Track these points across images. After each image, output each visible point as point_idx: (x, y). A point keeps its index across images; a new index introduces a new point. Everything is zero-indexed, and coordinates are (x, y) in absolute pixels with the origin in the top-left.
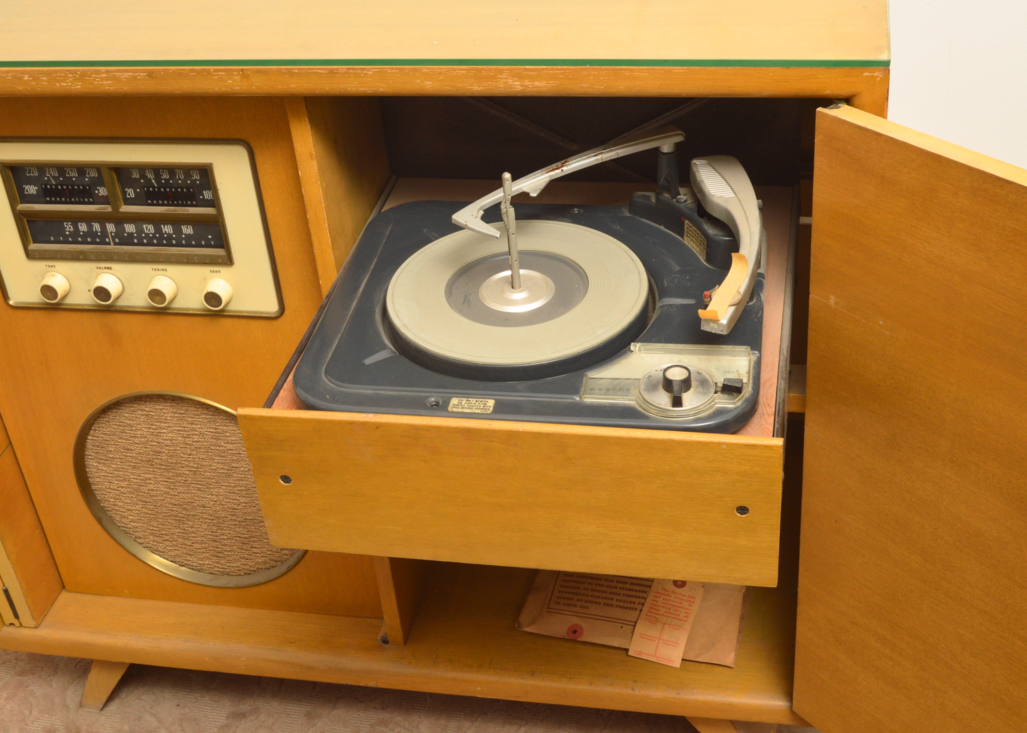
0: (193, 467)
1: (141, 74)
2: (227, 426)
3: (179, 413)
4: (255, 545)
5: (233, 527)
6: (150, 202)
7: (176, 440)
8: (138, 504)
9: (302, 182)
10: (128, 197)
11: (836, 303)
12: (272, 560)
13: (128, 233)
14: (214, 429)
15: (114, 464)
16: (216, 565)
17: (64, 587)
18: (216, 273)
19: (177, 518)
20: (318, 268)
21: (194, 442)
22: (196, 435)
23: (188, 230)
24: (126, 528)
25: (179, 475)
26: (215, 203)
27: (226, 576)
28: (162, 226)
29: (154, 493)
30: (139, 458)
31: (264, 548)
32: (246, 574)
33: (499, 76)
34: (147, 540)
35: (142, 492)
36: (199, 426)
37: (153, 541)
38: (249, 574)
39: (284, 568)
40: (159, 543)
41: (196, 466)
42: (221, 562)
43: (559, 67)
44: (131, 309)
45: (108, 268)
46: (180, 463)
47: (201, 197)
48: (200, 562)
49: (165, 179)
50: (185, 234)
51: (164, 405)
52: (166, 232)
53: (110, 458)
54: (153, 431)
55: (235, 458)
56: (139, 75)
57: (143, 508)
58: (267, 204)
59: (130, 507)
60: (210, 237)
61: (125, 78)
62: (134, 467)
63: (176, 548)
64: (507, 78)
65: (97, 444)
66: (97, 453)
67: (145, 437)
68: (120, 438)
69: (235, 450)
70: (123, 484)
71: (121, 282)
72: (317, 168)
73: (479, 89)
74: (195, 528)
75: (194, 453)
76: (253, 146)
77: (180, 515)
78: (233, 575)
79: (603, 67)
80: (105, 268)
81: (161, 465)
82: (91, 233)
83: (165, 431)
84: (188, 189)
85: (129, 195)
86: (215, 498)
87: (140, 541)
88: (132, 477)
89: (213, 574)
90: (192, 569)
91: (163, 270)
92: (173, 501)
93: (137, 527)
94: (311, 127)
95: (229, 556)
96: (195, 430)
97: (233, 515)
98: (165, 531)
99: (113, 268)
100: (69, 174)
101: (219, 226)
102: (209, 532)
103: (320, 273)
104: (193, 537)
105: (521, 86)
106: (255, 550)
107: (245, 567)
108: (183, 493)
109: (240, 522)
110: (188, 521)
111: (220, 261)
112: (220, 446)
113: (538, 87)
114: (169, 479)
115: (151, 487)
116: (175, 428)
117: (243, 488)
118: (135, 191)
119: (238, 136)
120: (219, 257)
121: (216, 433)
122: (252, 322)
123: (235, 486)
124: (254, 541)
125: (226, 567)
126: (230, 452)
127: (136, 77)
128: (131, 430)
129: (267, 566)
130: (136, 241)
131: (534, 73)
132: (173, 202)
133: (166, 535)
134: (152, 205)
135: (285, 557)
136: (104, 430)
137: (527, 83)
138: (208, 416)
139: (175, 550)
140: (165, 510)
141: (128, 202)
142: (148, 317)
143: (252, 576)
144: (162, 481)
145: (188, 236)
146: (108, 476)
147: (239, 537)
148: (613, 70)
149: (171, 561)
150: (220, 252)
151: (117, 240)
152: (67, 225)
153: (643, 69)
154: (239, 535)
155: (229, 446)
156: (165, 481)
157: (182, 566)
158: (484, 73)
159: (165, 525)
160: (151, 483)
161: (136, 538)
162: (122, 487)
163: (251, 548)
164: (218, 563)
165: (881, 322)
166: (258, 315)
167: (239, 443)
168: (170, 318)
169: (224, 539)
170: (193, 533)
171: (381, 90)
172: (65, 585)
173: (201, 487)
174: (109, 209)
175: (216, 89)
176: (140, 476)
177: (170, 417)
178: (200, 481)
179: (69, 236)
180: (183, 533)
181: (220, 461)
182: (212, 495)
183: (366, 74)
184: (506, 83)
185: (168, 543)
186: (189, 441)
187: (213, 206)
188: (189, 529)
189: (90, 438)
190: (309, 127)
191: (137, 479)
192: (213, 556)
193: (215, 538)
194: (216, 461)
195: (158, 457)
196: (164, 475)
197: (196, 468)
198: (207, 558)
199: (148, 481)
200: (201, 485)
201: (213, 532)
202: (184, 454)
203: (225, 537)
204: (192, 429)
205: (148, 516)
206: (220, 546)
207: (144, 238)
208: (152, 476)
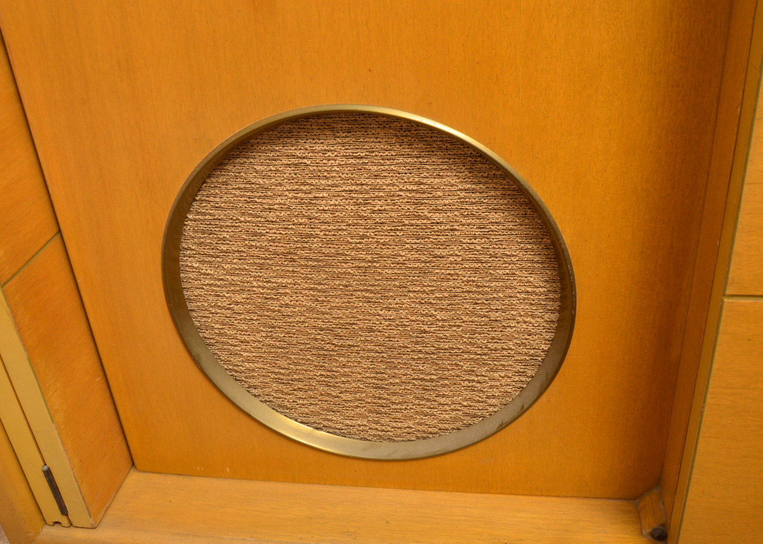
0: (364, 260)
2: (442, 177)
3: (356, 157)
5: (414, 363)
7: (341, 211)
8: (259, 332)
12: (467, 414)
15: (227, 263)
16: (374, 425)
17: (133, 464)
21: (374, 212)
22: (380, 198)
24: (236, 372)
25: (338, 277)
27: (386, 443)
30: (271, 249)
32: (418, 438)
34: (267, 390)
35: (269, 310)
36: (389, 181)
41: (369, 257)
42: (382, 421)
46: (342, 254)
48: (348, 422)
51: (331, 142)
53: (222, 251)
54: (303, 195)
55: (443, 238)
57: (266, 337)
59: (246, 337)
62: (261, 267)
63: (312, 401)
66: (201, 244)
67: (289, 208)
68: (242, 213)
69: (447, 224)
70: (238, 298)
74: (350, 367)
75: (370, 233)
77: (328, 346)
83: (325, 195)
86: (392, 314)
87: (254, 391)
88: (255, 284)
89: (366, 439)
90: (335, 433)
92: (320, 323)
93: (253, 370)
96: (380, 190)
97: (417, 343)
106: (442, 400)
107: (420, 428)
108: (339, 308)
109: (427, 353)
110: (340, 355)
114: (320, 284)
115: (287, 300)
116: (344, 188)
117: (446, 295)
123: (432, 292)
124: (444, 386)
128: (265, 197)
129: (459, 424)
133: (299, 380)
135: (491, 409)
136: (217, 199)
140: (303, 339)
143: (429, 441)
146: (216, 285)
147: (422, 379)
149: (301, 422)
154: (422, 376)
155: (437, 217)
156: (311, 289)
157: (317, 429)
159: (299, 364)
160: (286, 294)
161: (249, 387)
162: (237, 303)
164: (377, 423)
167: (457, 210)
169: (393, 384)
170: (343, 375)
172: (136, 462)
173: (371, 295)
178: (372, 286)
181: (415, 246)
182: (389, 309)
185: (300, 394)
186: (365, 211)
189: (190, 217)
191: (263, 288)
192: (371, 411)
193: (379, 382)
194: (407, 246)
195: (305, 245)
196: (311, 279)
197: (369, 261)
198: (360, 416)
199: (281, 291)
200: (372, 292)
201: (377, 373)
202: (352, 238)
203: (398, 381)
204: (375, 188)
205: (273, 350)
206: (386, 396)
208: (290, 280)
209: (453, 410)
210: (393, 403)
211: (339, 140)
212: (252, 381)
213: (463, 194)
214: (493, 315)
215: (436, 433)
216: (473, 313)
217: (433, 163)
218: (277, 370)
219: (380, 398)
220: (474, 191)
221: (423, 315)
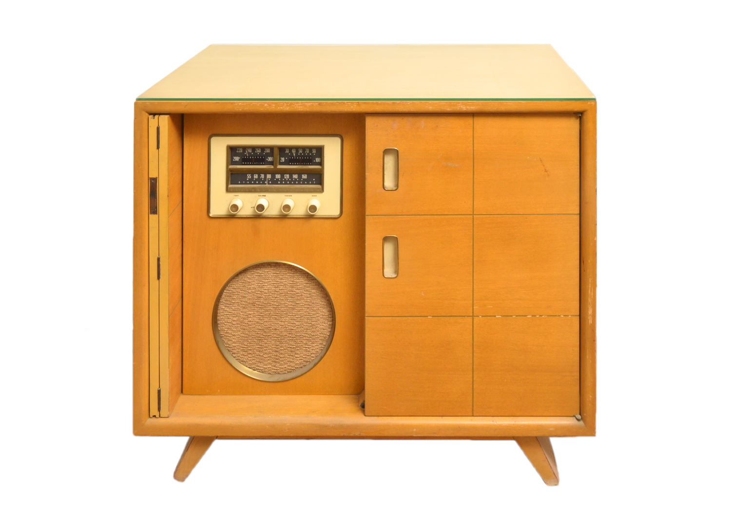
0: (276, 305)
5: (288, 341)
6: (290, 164)
8: (240, 331)
12: (304, 361)
13: (277, 179)
15: (234, 307)
16: (273, 368)
17: (182, 392)
18: (315, 196)
21: (280, 290)
22: (282, 285)
23: (305, 176)
24: (230, 347)
26: (321, 163)
27: (277, 375)
28: (293, 175)
29: (250, 323)
32: (288, 372)
33: (458, 105)
34: (239, 355)
35: (244, 323)
36: (285, 280)
38: (290, 372)
41: (277, 304)
42: (276, 366)
44: (270, 216)
47: (314, 161)
48: (265, 367)
50: (303, 179)
51: (270, 270)
52: (294, 178)
53: (233, 303)
54: (260, 285)
55: (299, 298)
58: (344, 163)
60: (314, 179)
62: (244, 308)
63: (253, 358)
65: (228, 295)
67: (255, 289)
68: (241, 290)
70: (235, 319)
74: (268, 344)
75: (278, 296)
76: (343, 137)
77: (261, 336)
80: (263, 196)
83: (266, 285)
84: (309, 157)
85: (282, 160)
86: (283, 324)
87: (234, 355)
89: (270, 374)
90: (260, 372)
91: (290, 196)
93: (235, 347)
97: (290, 334)
100: (257, 151)
101: (320, 174)
106: (297, 356)
107: (289, 368)
108: (266, 322)
110: (265, 339)
111: (318, 190)
114: (261, 313)
115: (250, 319)
118: (285, 159)
120: (318, 188)
122: (326, 221)
123: (295, 315)
124: (297, 350)
125: (278, 369)
128: (249, 285)
129: (302, 365)
130: (279, 182)
132: (301, 163)
133: (250, 350)
135: (312, 359)
140: (254, 333)
141: (281, 164)
142: (277, 220)
143: (292, 373)
146: (228, 315)
147: (291, 348)
149: (249, 368)
150: (319, 186)
151: (270, 182)
152: (249, 175)
155: (297, 291)
156: (259, 315)
159: (251, 343)
161: (233, 353)
162: (234, 321)
164: (274, 366)
166: (329, 217)
170: (265, 347)
171: (412, 110)
172: (183, 390)
174: (272, 167)
182: (282, 322)
185: (250, 356)
186: (277, 289)
187: (320, 165)
189: (225, 292)
192: (273, 362)
193: (277, 349)
194: (289, 301)
195: (259, 301)
198: (270, 364)
201: (276, 346)
205: (243, 338)
206: (279, 355)
207: (283, 181)
208: (252, 312)
209: (300, 360)
210: (281, 358)
212: (234, 351)
213: (305, 284)
214: (313, 323)
215: (294, 370)
216: (307, 323)
217: (297, 275)
218: (243, 346)
219: (276, 356)
220: (308, 283)
221: (292, 324)
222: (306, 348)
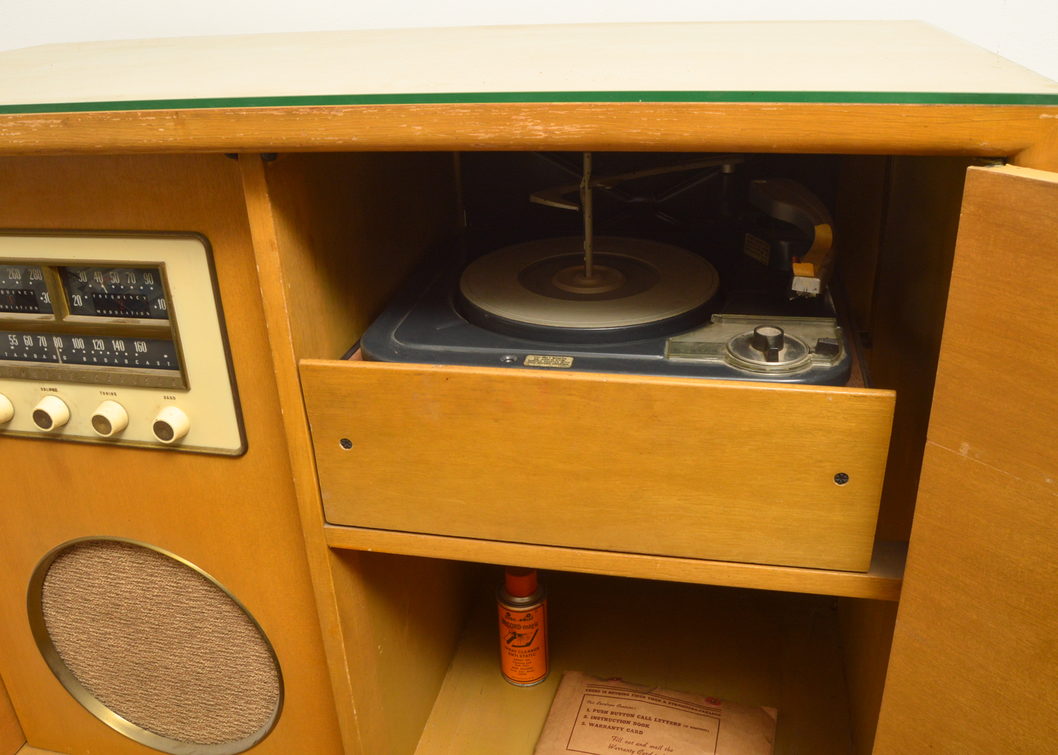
0: (154, 624)
1: (55, 121)
2: (189, 581)
3: (138, 563)
4: (221, 713)
5: (197, 692)
6: (99, 311)
7: (135, 593)
8: (98, 660)
9: (260, 280)
10: (75, 305)
11: (971, 453)
12: (239, 731)
13: (76, 349)
14: (175, 582)
15: (72, 615)
16: (181, 731)
17: (26, 742)
18: (170, 400)
19: (139, 678)
20: (280, 393)
21: (154, 596)
22: (156, 588)
23: (141, 347)
24: (88, 684)
25: (140, 632)
26: (169, 314)
27: (191, 744)
28: (113, 342)
29: (114, 649)
30: (97, 610)
31: (231, 717)
32: (212, 743)
33: (514, 117)
35: (102, 647)
36: (159, 579)
37: (116, 700)
38: (216, 744)
39: (250, 742)
40: (122, 703)
41: (157, 623)
42: (186, 729)
43: (599, 103)
44: (78, 440)
45: (53, 390)
46: (140, 619)
47: (156, 307)
48: (164, 727)
49: (115, 284)
50: (138, 353)
52: (117, 349)
53: (68, 607)
54: (111, 581)
55: (198, 617)
56: (52, 123)
57: (103, 664)
58: (227, 315)
59: (91, 663)
60: (166, 356)
61: (36, 127)
62: (93, 620)
63: (139, 709)
64: (526, 120)
65: (54, 591)
66: (55, 601)
67: (103, 587)
68: (78, 587)
69: (198, 609)
70: (84, 637)
71: (68, 407)
72: (279, 263)
73: (487, 137)
74: (158, 690)
75: (154, 608)
76: (212, 240)
77: (142, 675)
78: (199, 744)
79: (662, 103)
80: (50, 390)
81: (121, 619)
82: (37, 349)
83: (124, 582)
84: (141, 296)
85: (77, 303)
86: (178, 659)
88: (91, 630)
89: (177, 740)
90: (156, 733)
91: (112, 394)
92: (135, 660)
93: (99, 685)
94: (272, 205)
95: (195, 723)
96: (155, 583)
97: (197, 680)
98: (128, 691)
99: (58, 389)
100: (11, 276)
101: (172, 341)
102: (172, 695)
103: (282, 399)
104: (157, 700)
105: (545, 132)
106: (221, 719)
107: (211, 736)
108: (145, 651)
109: (204, 687)
110: (151, 682)
111: (174, 385)
112: (182, 603)
113: (569, 133)
114: (130, 635)
115: (111, 642)
116: (134, 580)
117: (208, 651)
118: (83, 299)
119: (194, 229)
120: (173, 379)
121: (177, 587)
122: (211, 461)
123: (199, 648)
124: (220, 710)
125: (191, 734)
126: (194, 610)
127: (49, 126)
128: (89, 579)
129: (235, 736)
130: (85, 359)
131: (563, 113)
132: (124, 312)
133: (129, 695)
134: (102, 315)
135: (253, 729)
136: (61, 576)
137: (553, 127)
138: (168, 569)
139: (139, 712)
140: (126, 668)
141: (75, 311)
142: (98, 450)
143: (218, 746)
144: (122, 637)
145: (141, 354)
146: (67, 627)
148: (676, 107)
149: (134, 723)
150: (175, 374)
151: (65, 358)
152: (12, 337)
153: (718, 106)
154: (204, 702)
155: (191, 603)
156: (126, 637)
157: (146, 729)
158: (494, 113)
159: (127, 685)
160: (111, 639)
161: (98, 695)
162: (82, 640)
163: (217, 716)
164: (183, 729)
165: (1048, 480)
166: (217, 452)
167: (202, 601)
168: (122, 452)
169: (189, 705)
170: (156, 695)
171: (354, 139)
172: (27, 740)
173: (163, 646)
174: (52, 318)
175: (145, 141)
176: (99, 630)
177: (128, 566)
178: (162, 640)
179: (13, 351)
180: (145, 695)
181: (182, 619)
182: (175, 656)
183: (335, 116)
184: (524, 127)
185: (131, 704)
186: (148, 595)
187: (166, 318)
188: (152, 690)
189: (47, 584)
190: (269, 205)
191: (97, 633)
192: (177, 721)
193: (179, 702)
194: (178, 619)
195: (117, 610)
196: (124, 631)
197: (157, 625)
198: (172, 723)
199: (108, 636)
200: (162, 644)
201: (176, 696)
202: (144, 609)
203: (190, 703)
204: (152, 582)
205: (109, 673)
206: (185, 712)
207: (94, 355)
208: (112, 631)
209: (230, 727)
211: (126, 552)
213: (204, 592)
214: (240, 668)
215: (222, 741)
216: (227, 665)
221: (196, 662)
222: (236, 708)
